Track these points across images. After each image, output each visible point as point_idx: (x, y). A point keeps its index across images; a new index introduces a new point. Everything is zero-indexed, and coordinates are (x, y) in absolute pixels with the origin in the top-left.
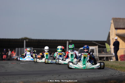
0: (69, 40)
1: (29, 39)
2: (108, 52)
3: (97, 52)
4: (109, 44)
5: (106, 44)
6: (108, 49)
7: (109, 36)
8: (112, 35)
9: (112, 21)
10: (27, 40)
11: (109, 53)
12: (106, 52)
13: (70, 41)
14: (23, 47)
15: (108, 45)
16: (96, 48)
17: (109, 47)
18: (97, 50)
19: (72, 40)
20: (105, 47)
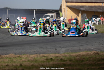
1: (10, 9)
3: (55, 17)
5: (60, 12)
7: (61, 7)
10: (9, 9)
13: (36, 10)
14: (7, 14)
16: (54, 15)
17: (62, 14)
18: (55, 16)
19: (38, 9)
20: (59, 14)
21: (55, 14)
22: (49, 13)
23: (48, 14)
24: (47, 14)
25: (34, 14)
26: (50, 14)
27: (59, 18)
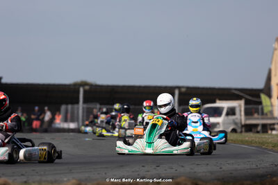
1: (91, 85)
2: (267, 114)
3: (243, 113)
4: (270, 96)
5: (263, 97)
6: (267, 106)
7: (269, 79)
8: (276, 75)
10: (87, 88)
11: (269, 116)
12: (263, 113)
15: (267, 99)
16: (240, 106)
17: (269, 104)
18: (243, 109)
21: (242, 102)
22: (220, 99)
23: (219, 104)
24: (214, 102)
26: (224, 101)
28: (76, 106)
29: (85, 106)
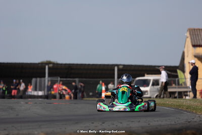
0: (118, 65)
1: (54, 64)
2: (181, 85)
4: (184, 71)
5: (179, 71)
6: (181, 79)
8: (187, 56)
9: (188, 34)
10: (51, 65)
11: (183, 86)
12: (179, 84)
13: (121, 67)
14: (44, 77)
15: (182, 73)
17: (183, 77)
19: (124, 65)
20: (177, 76)
23: (147, 77)
24: (144, 76)
25: (114, 78)
26: (151, 75)
27: (174, 85)
28: (43, 79)
29: (50, 79)
